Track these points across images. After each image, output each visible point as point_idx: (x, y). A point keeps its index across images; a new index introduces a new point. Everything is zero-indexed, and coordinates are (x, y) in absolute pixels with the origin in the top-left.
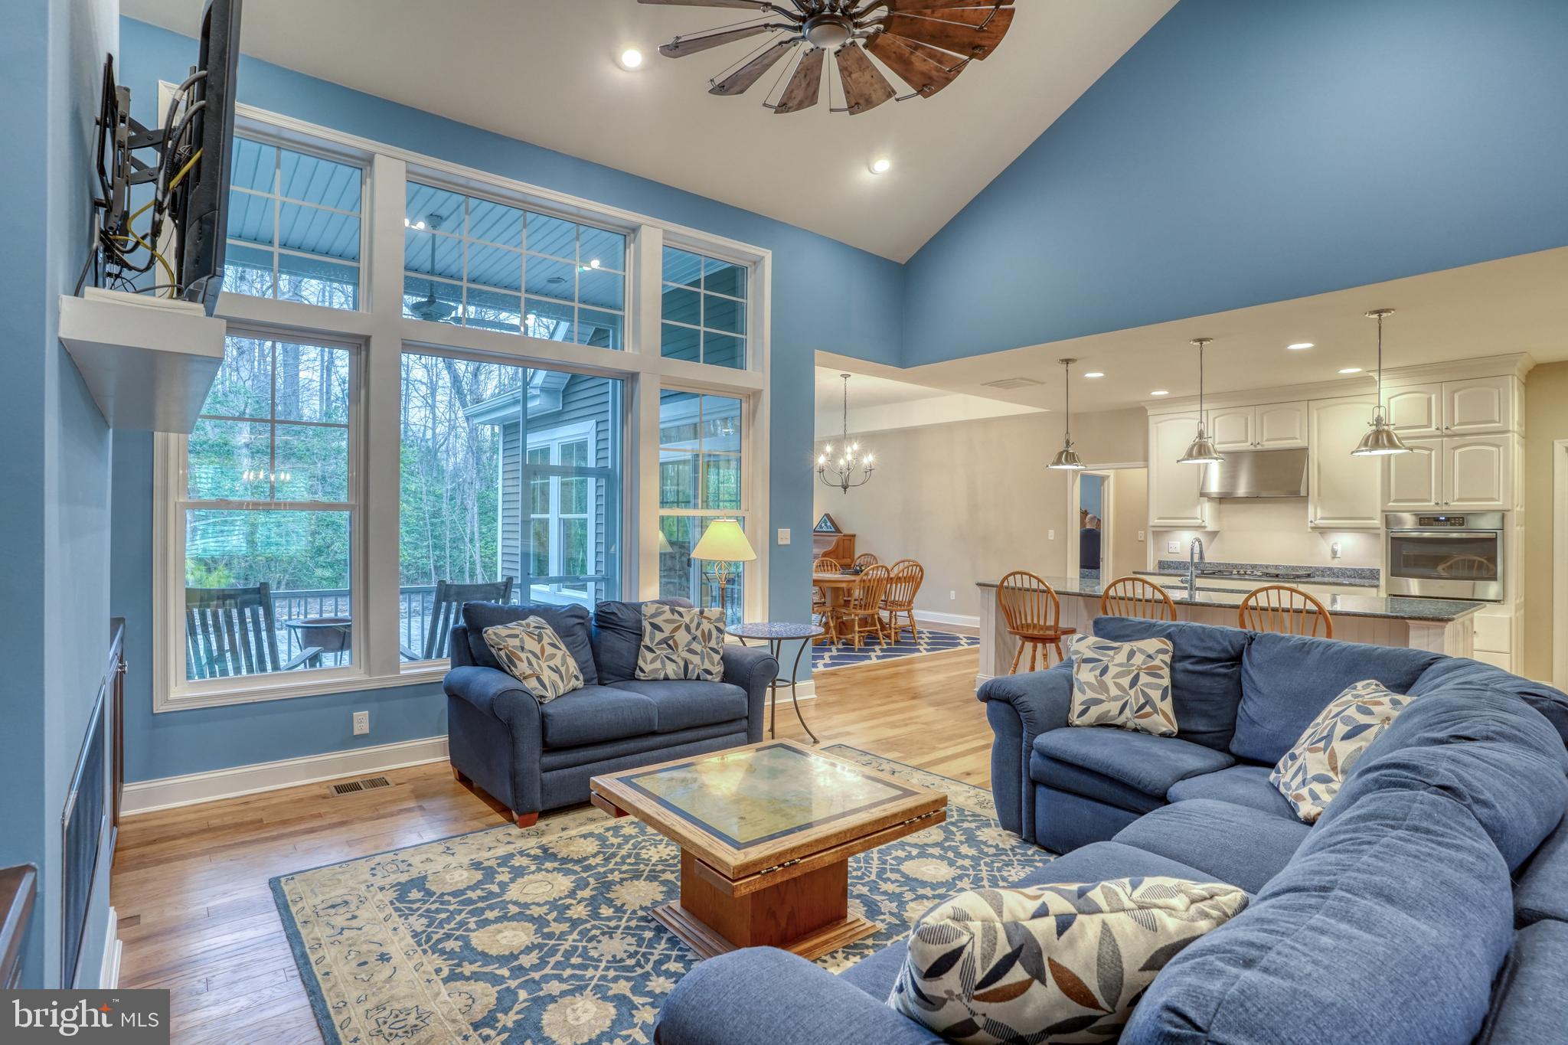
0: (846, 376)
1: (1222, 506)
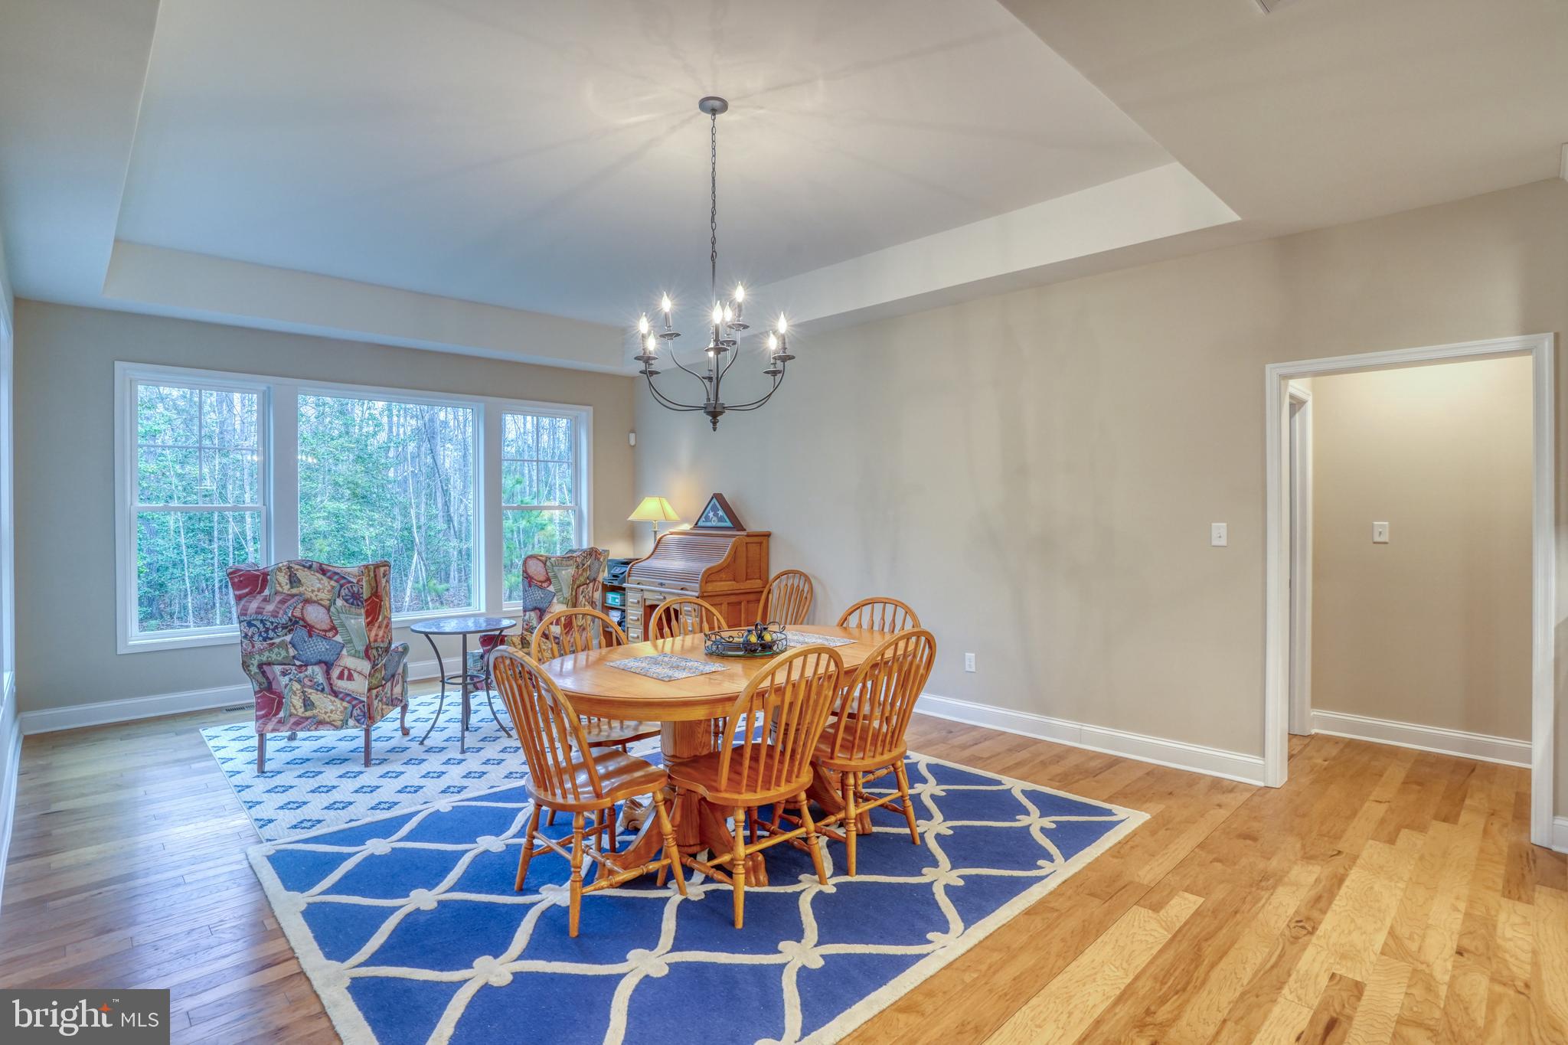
0: (716, 106)
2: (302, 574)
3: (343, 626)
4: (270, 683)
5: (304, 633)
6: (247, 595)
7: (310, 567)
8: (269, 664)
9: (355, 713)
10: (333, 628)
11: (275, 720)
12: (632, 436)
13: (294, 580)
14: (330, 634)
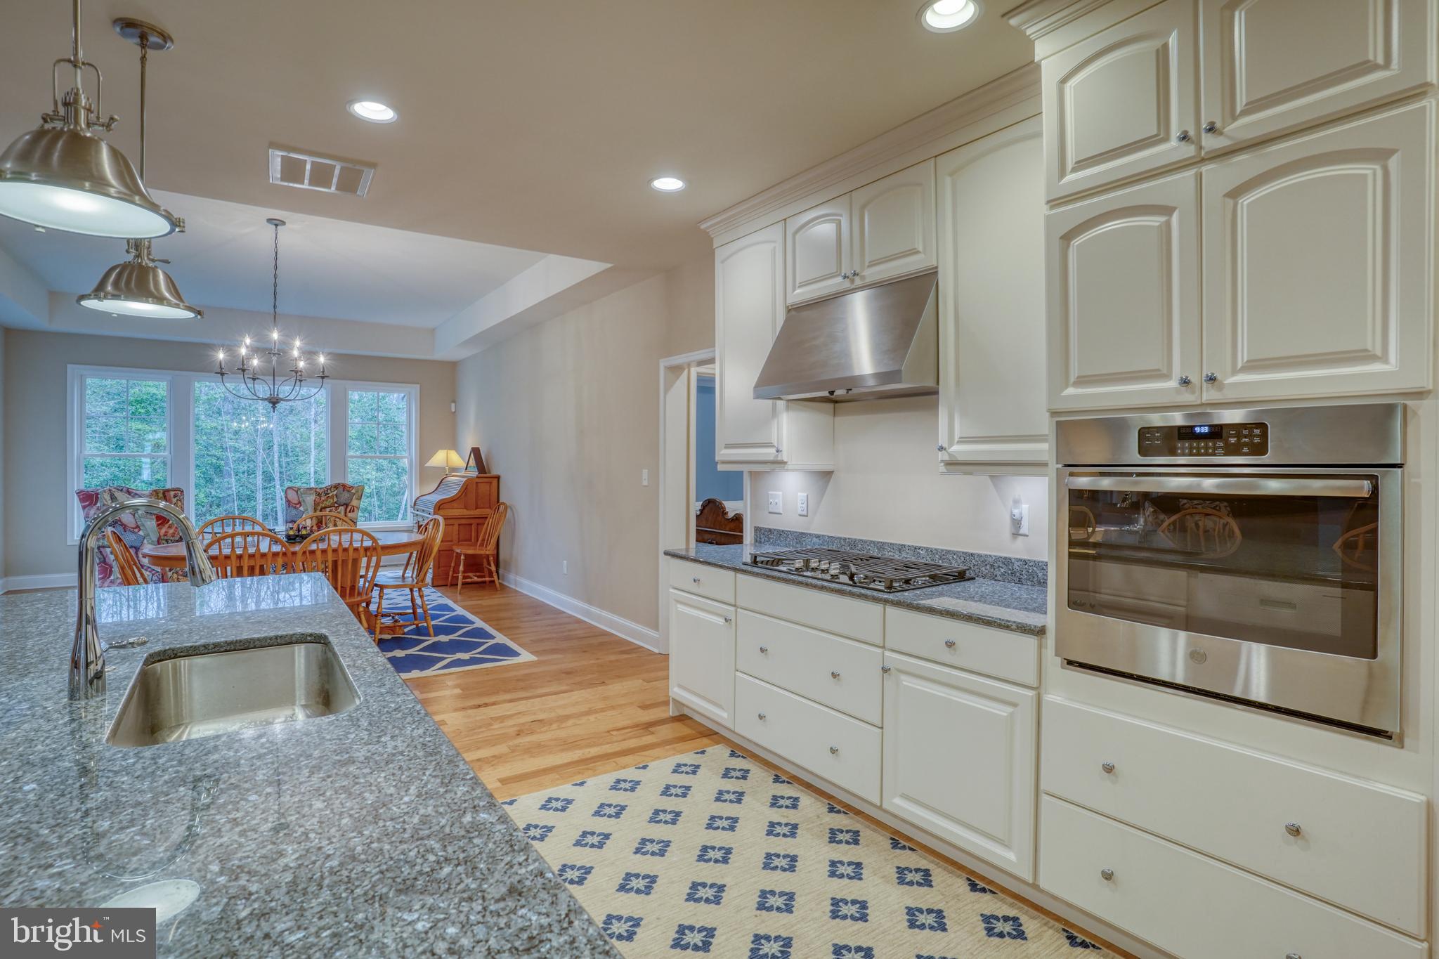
0: (277, 223)
1: (838, 419)
2: (117, 494)
3: (143, 525)
4: (105, 559)
5: (121, 529)
6: (88, 506)
7: (122, 490)
8: (104, 547)
9: (154, 578)
10: (138, 527)
11: (108, 581)
12: (453, 405)
13: (113, 498)
14: (136, 530)
